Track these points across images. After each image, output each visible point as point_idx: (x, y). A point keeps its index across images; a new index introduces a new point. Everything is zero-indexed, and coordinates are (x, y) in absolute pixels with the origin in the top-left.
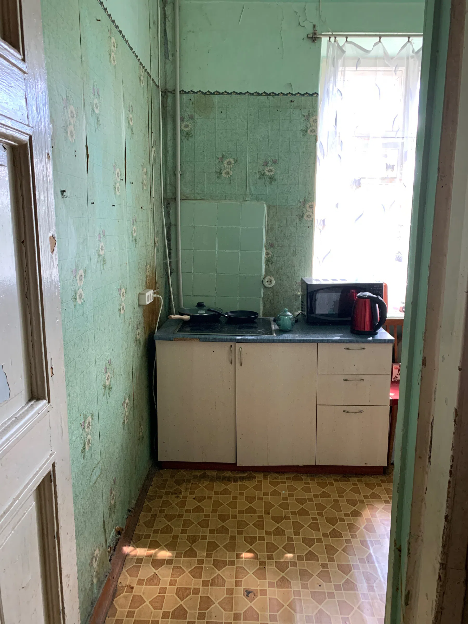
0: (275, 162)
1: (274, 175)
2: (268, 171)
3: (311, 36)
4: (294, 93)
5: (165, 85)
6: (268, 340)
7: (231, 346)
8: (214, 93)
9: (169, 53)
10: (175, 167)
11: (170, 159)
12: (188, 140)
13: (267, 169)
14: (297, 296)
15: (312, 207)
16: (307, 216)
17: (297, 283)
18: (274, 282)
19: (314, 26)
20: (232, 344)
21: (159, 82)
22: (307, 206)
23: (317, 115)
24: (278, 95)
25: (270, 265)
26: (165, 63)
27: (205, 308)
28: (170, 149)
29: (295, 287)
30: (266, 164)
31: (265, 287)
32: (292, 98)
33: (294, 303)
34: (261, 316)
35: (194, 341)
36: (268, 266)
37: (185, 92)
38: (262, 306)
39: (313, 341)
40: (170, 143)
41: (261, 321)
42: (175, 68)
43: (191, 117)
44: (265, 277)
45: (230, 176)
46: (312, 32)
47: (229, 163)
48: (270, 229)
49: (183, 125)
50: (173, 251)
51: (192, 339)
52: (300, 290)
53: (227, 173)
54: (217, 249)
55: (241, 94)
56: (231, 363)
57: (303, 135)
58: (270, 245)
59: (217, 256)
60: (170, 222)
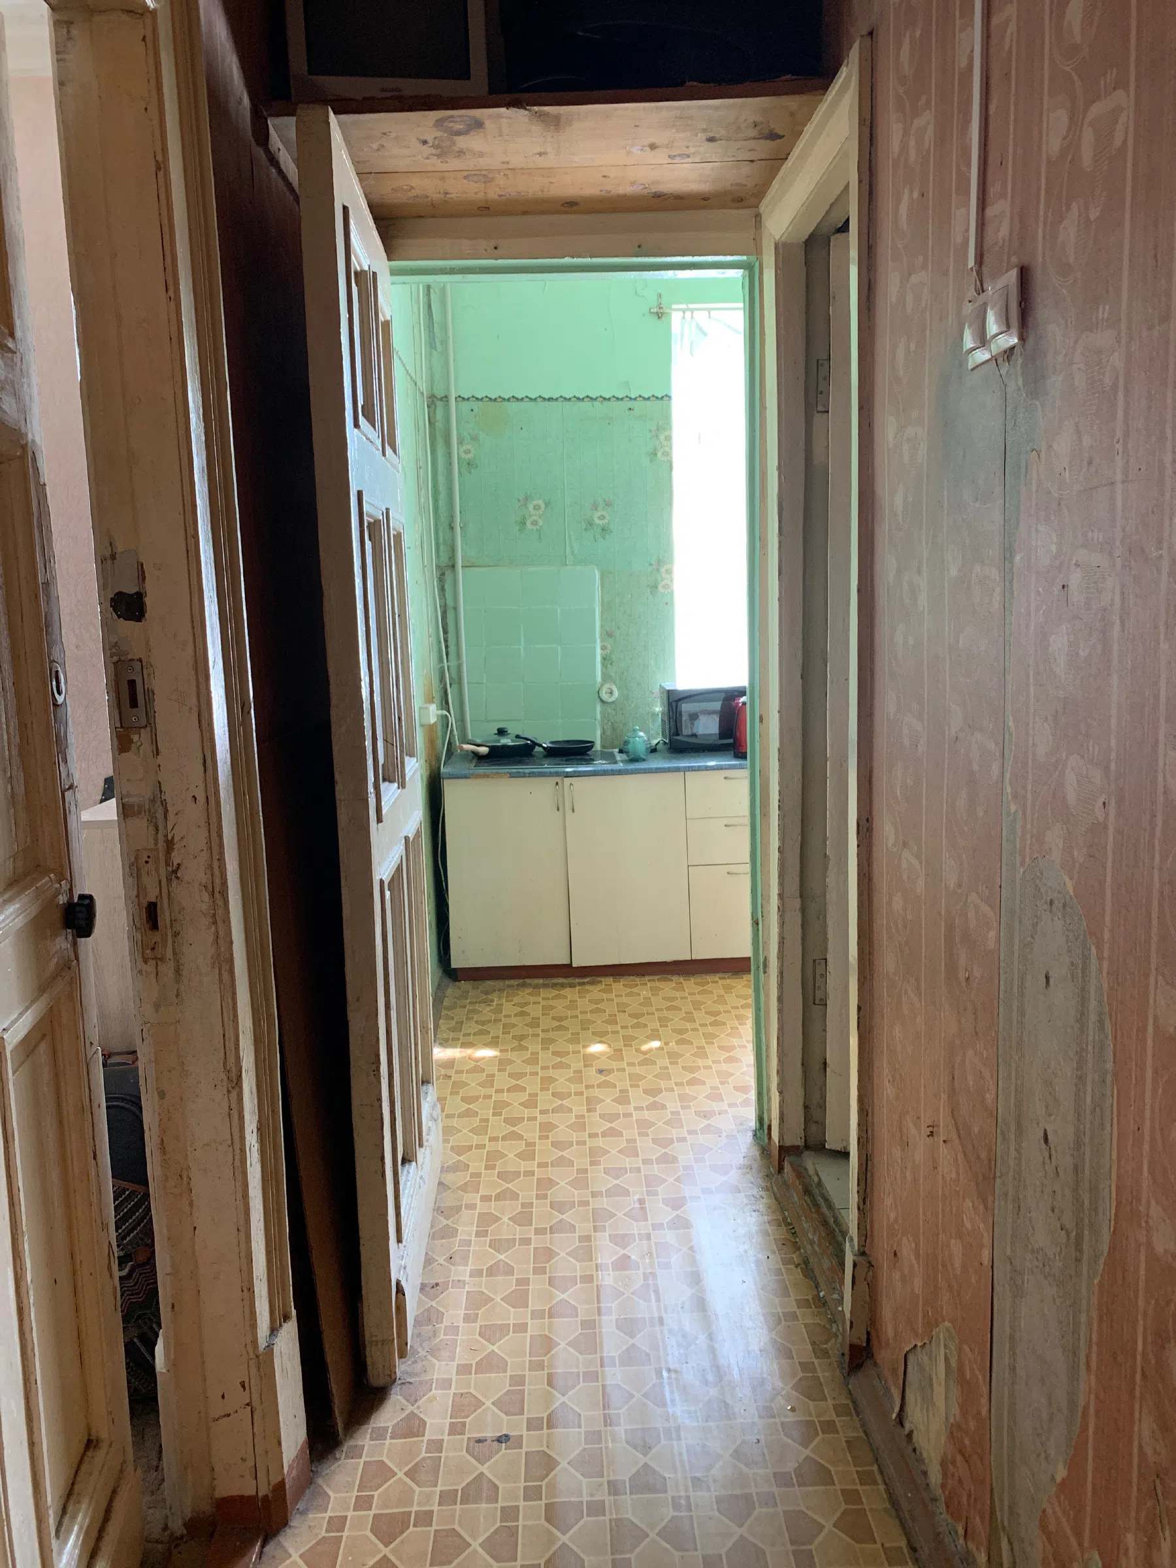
0: (608, 504)
1: (609, 524)
2: (599, 518)
3: (655, 310)
4: (633, 397)
5: (432, 389)
6: (612, 770)
7: (557, 783)
8: (509, 400)
9: (437, 340)
10: (452, 517)
11: (442, 503)
12: (470, 473)
13: (597, 514)
14: (654, 715)
15: (669, 572)
16: (664, 587)
17: (653, 693)
18: (616, 694)
19: (660, 296)
20: (558, 779)
21: (424, 387)
22: (663, 570)
23: (670, 429)
24: (609, 399)
25: (609, 666)
26: (431, 355)
27: (509, 736)
28: (442, 488)
29: (650, 699)
30: (595, 507)
31: (602, 701)
32: (631, 404)
33: (651, 725)
34: (598, 746)
35: (502, 777)
36: (606, 668)
37: (464, 399)
38: (599, 733)
39: (677, 770)
40: (441, 479)
41: (599, 753)
42: (447, 364)
43: (474, 438)
44: (602, 685)
45: (538, 527)
46: (656, 304)
47: (537, 508)
48: (607, 607)
49: (462, 449)
50: (452, 649)
51: (499, 775)
52: (659, 704)
53: (535, 523)
54: (522, 644)
55: (550, 399)
56: (558, 810)
57: (651, 461)
58: (608, 635)
59: (522, 654)
60: (446, 604)
